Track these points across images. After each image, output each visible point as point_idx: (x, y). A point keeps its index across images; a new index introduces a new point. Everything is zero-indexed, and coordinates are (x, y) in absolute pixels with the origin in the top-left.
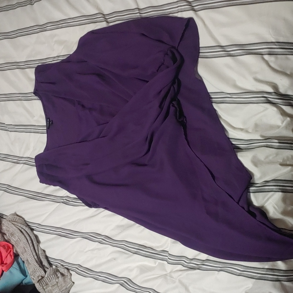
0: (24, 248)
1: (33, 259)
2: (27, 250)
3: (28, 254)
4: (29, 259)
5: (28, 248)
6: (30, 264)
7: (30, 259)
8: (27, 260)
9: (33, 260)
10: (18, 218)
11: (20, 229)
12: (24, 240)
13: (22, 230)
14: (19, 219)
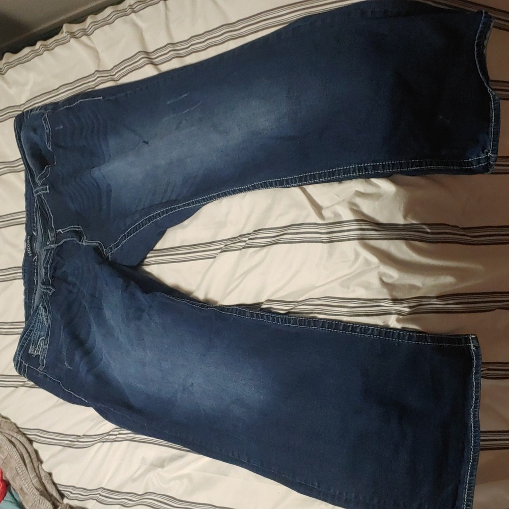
0: (16, 469)
1: (30, 484)
2: (20, 471)
3: (22, 479)
4: (24, 487)
5: (22, 468)
6: (27, 494)
7: (26, 485)
8: (22, 489)
9: (31, 487)
10: (4, 420)
11: (10, 438)
12: (16, 456)
13: (13, 440)
14: (6, 422)
